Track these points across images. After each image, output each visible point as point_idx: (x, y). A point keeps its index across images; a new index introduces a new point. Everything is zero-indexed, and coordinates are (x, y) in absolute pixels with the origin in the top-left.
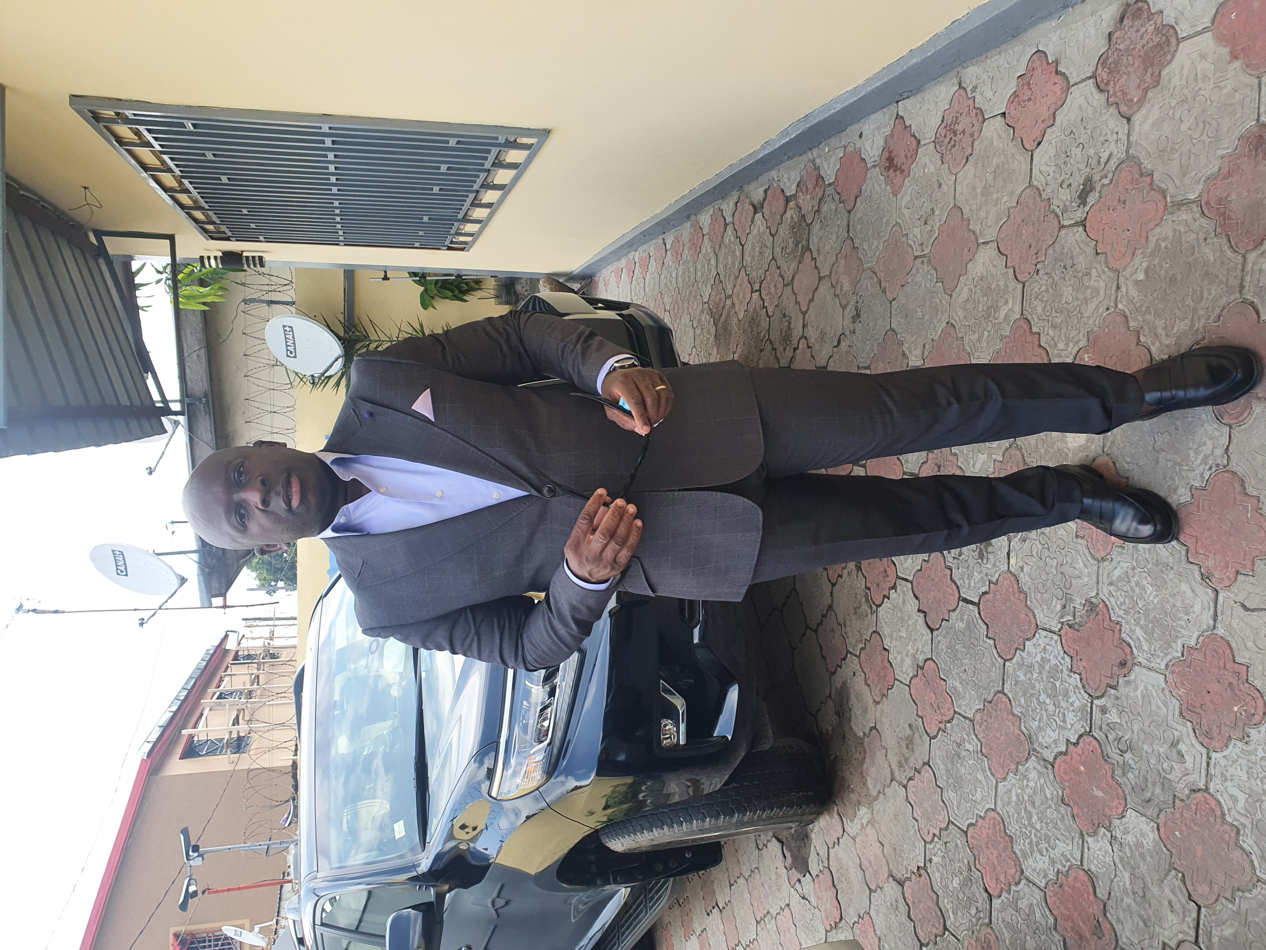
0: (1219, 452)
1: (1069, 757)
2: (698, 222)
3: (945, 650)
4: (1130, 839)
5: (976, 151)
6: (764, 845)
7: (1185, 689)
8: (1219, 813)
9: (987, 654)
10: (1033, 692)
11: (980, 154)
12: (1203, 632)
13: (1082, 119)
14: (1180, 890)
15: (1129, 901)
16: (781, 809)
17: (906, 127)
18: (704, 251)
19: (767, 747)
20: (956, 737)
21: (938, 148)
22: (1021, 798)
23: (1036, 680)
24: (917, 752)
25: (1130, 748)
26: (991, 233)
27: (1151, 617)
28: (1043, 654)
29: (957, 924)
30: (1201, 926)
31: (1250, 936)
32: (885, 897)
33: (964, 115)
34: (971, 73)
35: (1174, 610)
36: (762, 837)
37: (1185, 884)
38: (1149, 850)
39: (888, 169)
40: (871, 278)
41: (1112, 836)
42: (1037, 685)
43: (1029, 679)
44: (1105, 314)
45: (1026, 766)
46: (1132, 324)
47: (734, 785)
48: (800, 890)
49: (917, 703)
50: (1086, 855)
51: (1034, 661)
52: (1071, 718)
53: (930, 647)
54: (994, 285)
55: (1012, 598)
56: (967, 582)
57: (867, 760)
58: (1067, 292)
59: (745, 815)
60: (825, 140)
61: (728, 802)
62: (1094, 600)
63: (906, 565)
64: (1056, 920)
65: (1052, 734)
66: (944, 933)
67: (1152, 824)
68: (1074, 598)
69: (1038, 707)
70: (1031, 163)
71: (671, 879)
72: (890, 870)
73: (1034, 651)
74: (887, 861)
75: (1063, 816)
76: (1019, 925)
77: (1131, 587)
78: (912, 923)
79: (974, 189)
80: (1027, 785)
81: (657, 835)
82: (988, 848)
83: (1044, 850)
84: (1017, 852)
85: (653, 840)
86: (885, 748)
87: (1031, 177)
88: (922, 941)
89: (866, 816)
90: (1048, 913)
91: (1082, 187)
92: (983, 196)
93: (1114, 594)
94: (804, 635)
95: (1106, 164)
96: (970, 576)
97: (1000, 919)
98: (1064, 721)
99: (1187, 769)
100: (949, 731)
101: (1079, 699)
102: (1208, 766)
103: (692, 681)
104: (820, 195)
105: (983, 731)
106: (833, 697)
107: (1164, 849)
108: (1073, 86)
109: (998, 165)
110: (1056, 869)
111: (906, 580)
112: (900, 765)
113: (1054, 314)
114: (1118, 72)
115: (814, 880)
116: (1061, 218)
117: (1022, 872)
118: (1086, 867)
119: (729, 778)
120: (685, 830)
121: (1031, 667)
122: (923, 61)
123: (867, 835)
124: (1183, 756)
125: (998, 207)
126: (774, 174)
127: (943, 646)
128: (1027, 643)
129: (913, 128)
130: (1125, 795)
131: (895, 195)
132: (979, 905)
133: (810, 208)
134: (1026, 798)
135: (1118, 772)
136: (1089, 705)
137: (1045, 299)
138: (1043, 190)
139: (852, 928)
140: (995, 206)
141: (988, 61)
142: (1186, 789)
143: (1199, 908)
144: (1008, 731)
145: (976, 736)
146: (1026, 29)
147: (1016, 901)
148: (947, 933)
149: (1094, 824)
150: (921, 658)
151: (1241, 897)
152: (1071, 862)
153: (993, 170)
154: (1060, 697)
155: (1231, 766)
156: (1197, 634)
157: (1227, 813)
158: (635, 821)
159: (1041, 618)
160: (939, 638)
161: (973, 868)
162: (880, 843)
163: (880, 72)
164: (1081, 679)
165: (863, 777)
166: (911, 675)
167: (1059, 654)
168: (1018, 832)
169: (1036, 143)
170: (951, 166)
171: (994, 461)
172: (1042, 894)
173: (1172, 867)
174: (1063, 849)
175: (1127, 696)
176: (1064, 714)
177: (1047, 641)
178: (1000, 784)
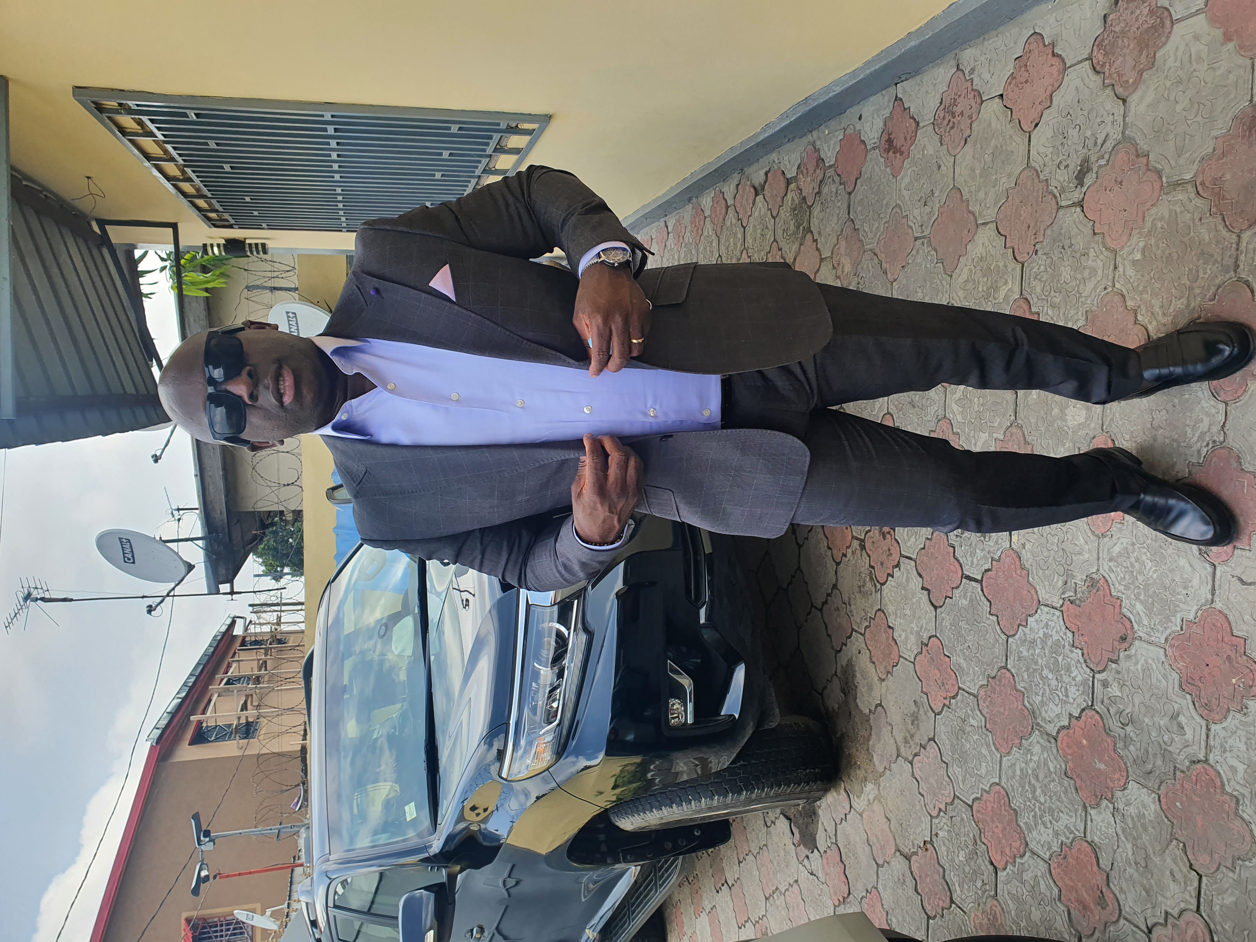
0: (1216, 428)
1: (1071, 731)
2: (700, 205)
3: (949, 627)
4: (1132, 810)
5: (974, 134)
6: (772, 822)
7: (1184, 662)
8: (1218, 783)
9: (990, 631)
10: (1035, 667)
11: (978, 134)
12: (1201, 606)
13: (1079, 102)
14: (1182, 859)
15: (1132, 871)
16: (789, 786)
17: (905, 109)
18: (706, 233)
19: (773, 725)
20: (961, 713)
21: (937, 130)
22: (1025, 772)
23: (1038, 655)
24: (922, 729)
25: (1131, 721)
26: (990, 214)
27: (1151, 592)
28: (1045, 629)
29: (963, 897)
30: (1202, 895)
31: (1251, 905)
32: (892, 871)
33: (962, 97)
34: (969, 55)
35: (1173, 584)
36: (770, 814)
37: (1186, 853)
38: (1151, 821)
39: (887, 151)
40: (872, 259)
41: (1114, 808)
42: (1040, 661)
43: (1032, 654)
44: (1103, 293)
45: (1030, 740)
46: (1130, 303)
47: (742, 763)
48: (808, 866)
49: (922, 679)
50: (1089, 827)
51: (1036, 637)
52: (1072, 691)
53: (934, 624)
54: (994, 265)
55: (1014, 575)
56: (970, 559)
57: (874, 737)
58: (1066, 272)
59: (753, 793)
60: (825, 122)
61: (736, 780)
62: (1094, 576)
63: (909, 544)
64: (1060, 889)
65: (1055, 708)
66: (951, 906)
67: (1153, 795)
68: (1075, 574)
69: (1041, 682)
70: (1029, 145)
71: (681, 857)
72: (896, 845)
73: (1037, 627)
74: (894, 836)
75: (1066, 788)
76: (1024, 897)
77: (1131, 563)
78: (919, 897)
79: (973, 170)
80: (1031, 759)
81: (666, 814)
82: (993, 822)
83: (1048, 823)
84: (1022, 825)
85: (662, 818)
86: (890, 725)
87: (1029, 158)
88: (929, 913)
89: (872, 792)
90: (1052, 884)
91: (1079, 168)
92: (981, 177)
93: (1114, 569)
94: (809, 613)
95: (1102, 145)
96: (973, 554)
97: (1005, 892)
98: (1067, 696)
99: (1187, 741)
100: (953, 707)
101: (1080, 673)
102: (1207, 737)
103: (699, 661)
104: (820, 178)
105: (987, 707)
106: (838, 674)
107: (1166, 820)
108: (1069, 67)
109: (997, 147)
110: (1060, 842)
111: (910, 558)
112: (906, 742)
113: (1053, 294)
114: (1114, 54)
115: (821, 856)
116: (1059, 199)
117: (1027, 844)
118: (1089, 839)
119: (736, 757)
120: (694, 808)
121: (1033, 642)
122: (921, 44)
123: (873, 811)
124: (1183, 728)
125: (997, 188)
126: (774, 156)
127: (946, 623)
128: (1030, 619)
129: (911, 110)
130: (1127, 768)
131: (894, 177)
132: (985, 877)
133: (811, 191)
134: (1030, 772)
135: (1120, 745)
136: (1091, 679)
137: (1044, 279)
138: (1041, 171)
139: (860, 903)
140: (994, 187)
141: (986, 43)
142: (1186, 761)
143: (1200, 877)
144: (1011, 706)
145: (980, 711)
146: (1022, 12)
147: (1021, 873)
148: (953, 906)
149: (1096, 796)
150: (925, 635)
151: (1241, 866)
152: (1075, 834)
153: (991, 151)
154: (1063, 672)
155: (1230, 737)
156: (1195, 608)
157: (1226, 783)
158: (644, 799)
159: (1043, 595)
160: (943, 615)
161: (978, 841)
162: (887, 818)
163: (878, 55)
164: (1083, 654)
165: (869, 753)
166: (915, 652)
167: (1061, 629)
168: (1022, 805)
169: (1034, 124)
170: (950, 148)
171: (996, 439)
172: (1047, 865)
173: (1173, 837)
174: (1066, 822)
175: (1128, 670)
176: (1066, 689)
177: (1049, 616)
178: (1005, 759)
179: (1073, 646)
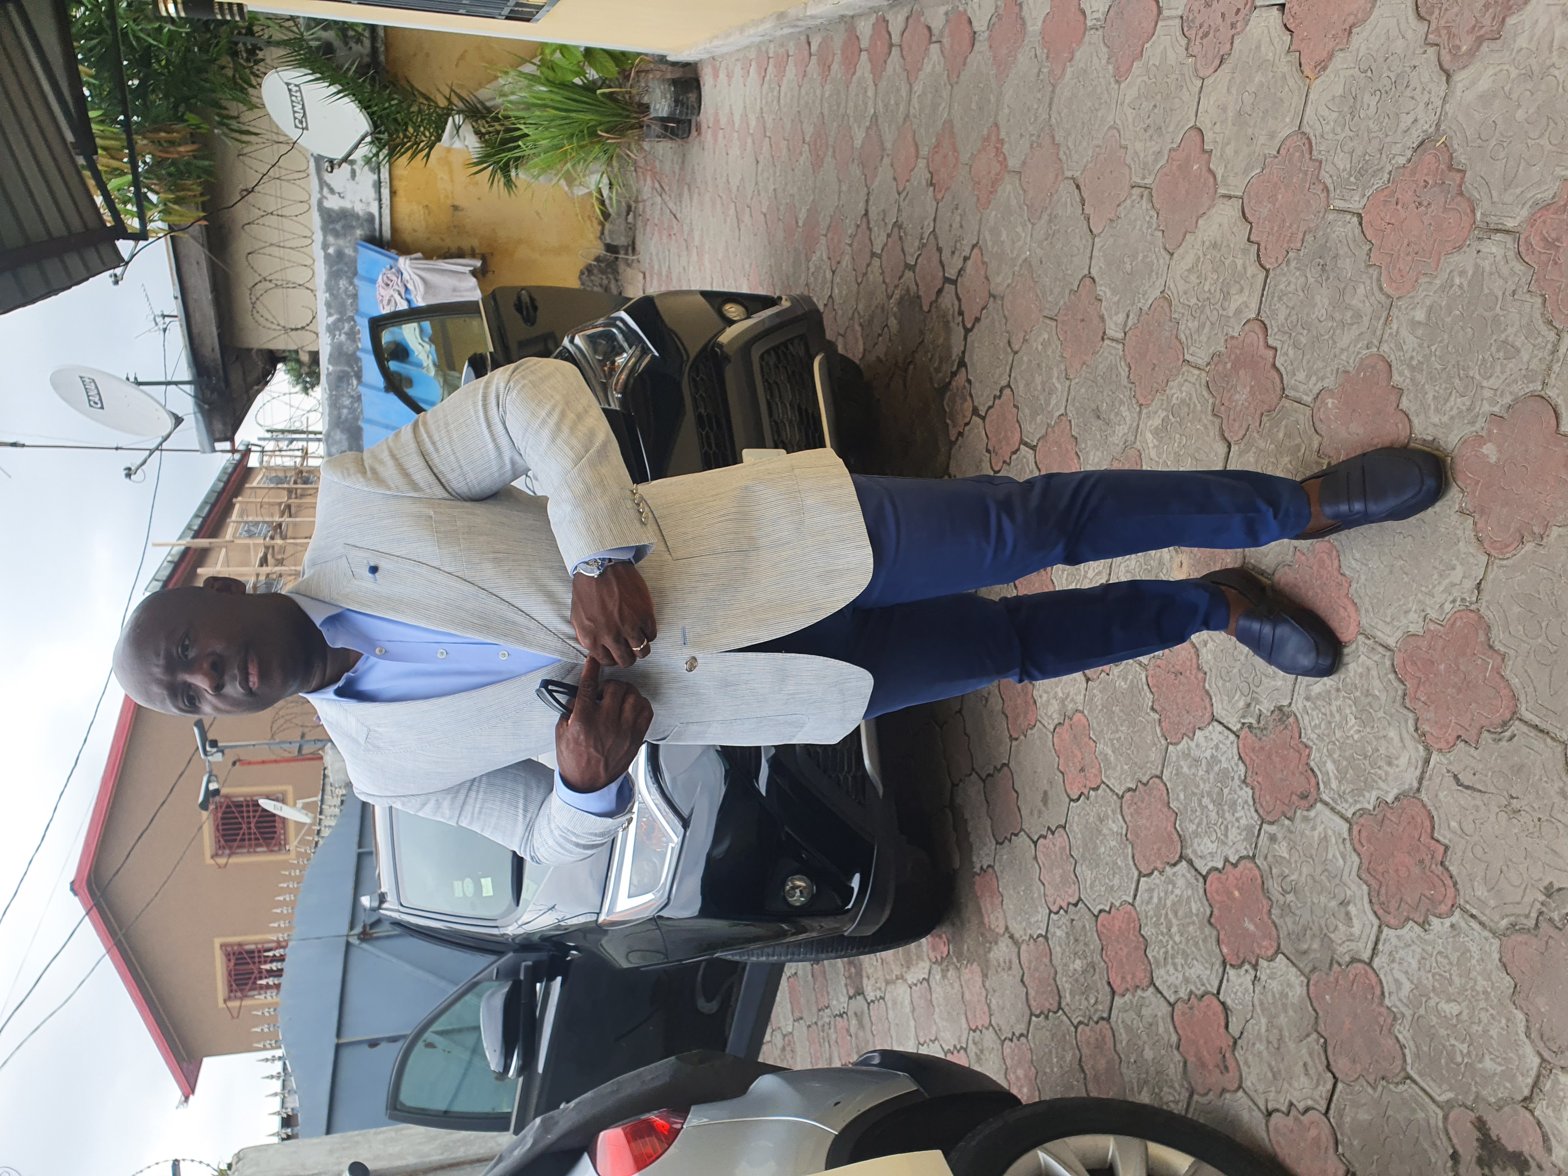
0: (1470, 584)
1: (1224, 877)
2: (855, 29)
3: (1100, 707)
4: (1275, 986)
5: (1235, 53)
8: (1378, 992)
9: (1149, 728)
10: (1194, 790)
11: (1240, 59)
12: (1403, 792)
13: (1387, 53)
14: (1320, 1056)
15: (1262, 1048)
18: (859, 73)
20: (1100, 810)
21: (1185, 29)
22: (1163, 902)
23: (1201, 778)
24: (1053, 811)
25: (1294, 890)
26: (1236, 185)
27: (1347, 754)
28: (1214, 751)
29: (1073, 1006)
30: (1334, 1101)
35: (1376, 755)
37: (1325, 1052)
38: (1293, 1004)
40: (1072, 193)
41: (1256, 976)
42: (1202, 785)
43: (1193, 774)
44: (1363, 352)
45: (1175, 870)
46: (1396, 378)
49: (1060, 754)
50: (1224, 987)
51: (1202, 756)
52: (1233, 834)
53: (1083, 697)
54: (1229, 260)
58: (1321, 304)
62: (1285, 709)
64: (1180, 1040)
65: (1209, 844)
66: (1058, 1011)
67: (1302, 978)
68: (1261, 699)
69: (1198, 809)
70: (1306, 98)
72: (1007, 924)
73: (1204, 744)
74: (1005, 913)
75: (1206, 936)
76: (1139, 1032)
77: (1331, 711)
78: (1025, 990)
79: (1224, 109)
80: (1172, 892)
82: (1118, 942)
83: (1180, 966)
84: (1150, 957)
86: (1016, 792)
87: (1303, 118)
88: (1033, 1009)
90: (1172, 1030)
92: (1234, 125)
93: (1309, 711)
97: (1120, 1021)
98: (1226, 836)
99: (1352, 935)
100: (1092, 799)
101: (1247, 816)
102: (1377, 939)
105: (1132, 815)
107: (1310, 1009)
109: (1261, 85)
110: (1189, 989)
113: (1299, 329)
116: (1332, 195)
117: (1152, 979)
118: (1222, 998)
121: (1197, 761)
124: (1351, 919)
125: (1252, 149)
127: (1098, 701)
128: (1197, 732)
130: (1280, 939)
131: (1118, 82)
132: (1100, 995)
134: (1169, 903)
135: (1276, 911)
136: (1257, 827)
137: (1291, 303)
138: (1316, 144)
140: (1248, 146)
142: (1347, 955)
143: (1336, 1081)
144: (1160, 824)
145: (1123, 817)
147: (1140, 1006)
148: (1061, 1011)
149: (1239, 957)
151: (1384, 1087)
152: (1207, 988)
153: (1253, 89)
155: (1403, 948)
156: (1396, 791)
157: (1386, 995)
159: (1219, 710)
160: (1095, 691)
164: (1253, 795)
166: (1056, 722)
167: (1233, 757)
168: (1154, 937)
169: (1318, 68)
170: (1198, 64)
172: (1170, 1009)
173: (1315, 1029)
174: (1199, 972)
175: (1302, 834)
176: (1227, 827)
177: (1221, 738)
178: (1142, 879)
179: (1244, 782)
